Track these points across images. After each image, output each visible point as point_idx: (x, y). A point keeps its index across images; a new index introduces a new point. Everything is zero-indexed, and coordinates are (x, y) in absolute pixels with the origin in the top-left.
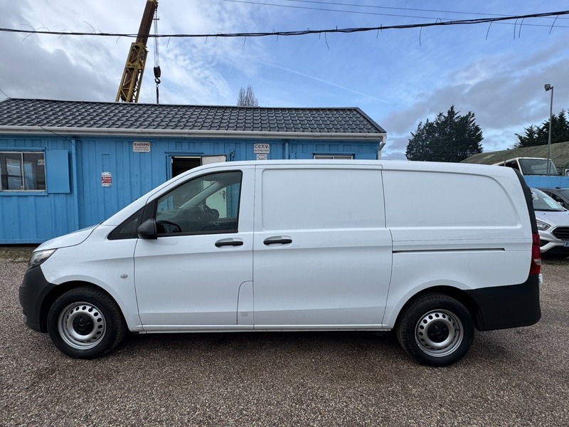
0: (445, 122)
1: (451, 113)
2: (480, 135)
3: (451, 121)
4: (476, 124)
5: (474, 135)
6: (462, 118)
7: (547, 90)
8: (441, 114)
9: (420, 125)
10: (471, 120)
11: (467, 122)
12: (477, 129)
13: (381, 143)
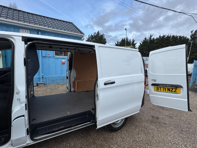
0: (97, 36)
1: (98, 33)
2: (106, 41)
3: (98, 36)
4: (105, 38)
5: (104, 41)
6: (101, 35)
7: (126, 30)
8: (95, 33)
9: (89, 35)
10: (104, 36)
11: (103, 37)
12: (105, 39)
13: (82, 38)
